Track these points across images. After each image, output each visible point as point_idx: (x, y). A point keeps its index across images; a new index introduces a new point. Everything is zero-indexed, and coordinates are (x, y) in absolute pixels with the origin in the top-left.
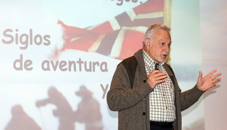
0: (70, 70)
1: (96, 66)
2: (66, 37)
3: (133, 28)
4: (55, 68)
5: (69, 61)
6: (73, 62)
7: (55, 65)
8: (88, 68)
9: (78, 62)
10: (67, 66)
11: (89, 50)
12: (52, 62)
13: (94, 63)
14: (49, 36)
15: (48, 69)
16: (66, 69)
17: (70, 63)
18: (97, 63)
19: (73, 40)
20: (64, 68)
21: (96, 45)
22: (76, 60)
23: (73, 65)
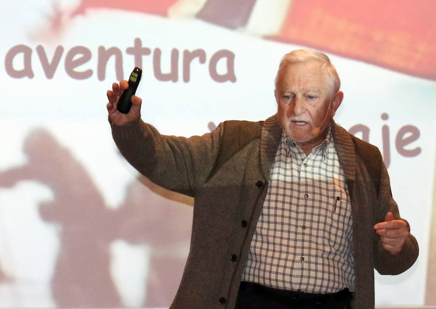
0: (102, 77)
1: (195, 63)
4: (50, 71)
5: (101, 49)
6: (115, 51)
7: (50, 59)
8: (166, 69)
9: (129, 51)
10: (93, 64)
11: (172, 11)
12: (41, 51)
13: (186, 53)
15: (28, 72)
16: (88, 74)
17: (104, 54)
18: (200, 54)
20: (80, 69)
22: (124, 43)
23: (112, 61)
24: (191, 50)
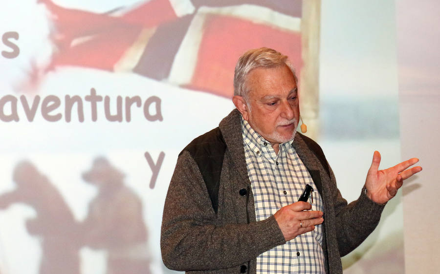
0: (68, 119)
1: (134, 106)
2: (59, 37)
3: (226, 11)
4: (31, 116)
5: (67, 97)
6: (77, 99)
7: (30, 106)
8: (114, 112)
9: (87, 98)
10: (61, 109)
11: (116, 67)
12: (23, 99)
13: (127, 98)
14: (15, 35)
15: (14, 117)
16: (58, 117)
17: (70, 101)
18: (137, 100)
19: (75, 42)
20: (53, 113)
21: (134, 55)
22: (84, 93)
23: (75, 106)
24: (131, 97)
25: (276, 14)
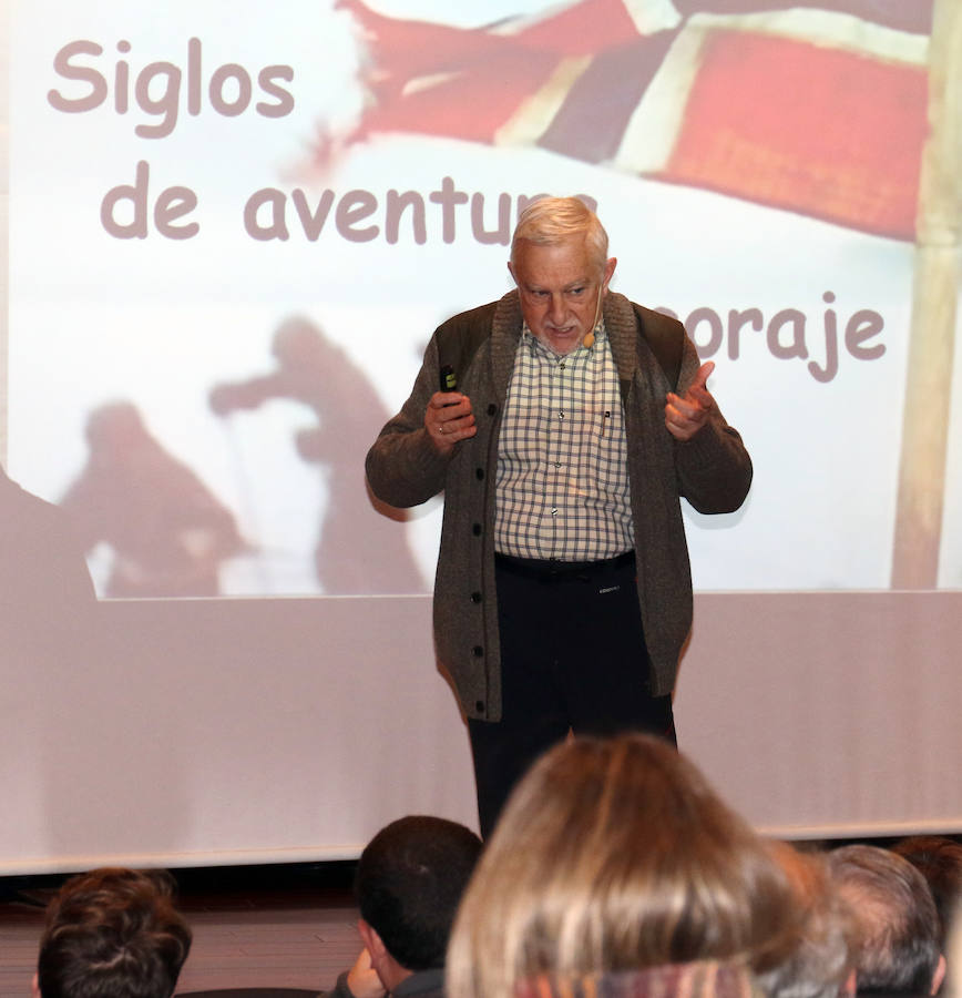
0: (392, 237)
2: (378, 75)
3: (751, 21)
4: (313, 229)
5: (392, 194)
6: (413, 198)
7: (313, 212)
8: (491, 224)
9: (435, 197)
10: (379, 218)
11: (500, 135)
12: (299, 198)
13: (522, 199)
14: (286, 73)
15: (279, 231)
17: (396, 202)
19: (412, 86)
20: (361, 225)
21: (541, 111)
22: (427, 186)
23: (409, 211)
24: (530, 195)
25: (871, 29)
